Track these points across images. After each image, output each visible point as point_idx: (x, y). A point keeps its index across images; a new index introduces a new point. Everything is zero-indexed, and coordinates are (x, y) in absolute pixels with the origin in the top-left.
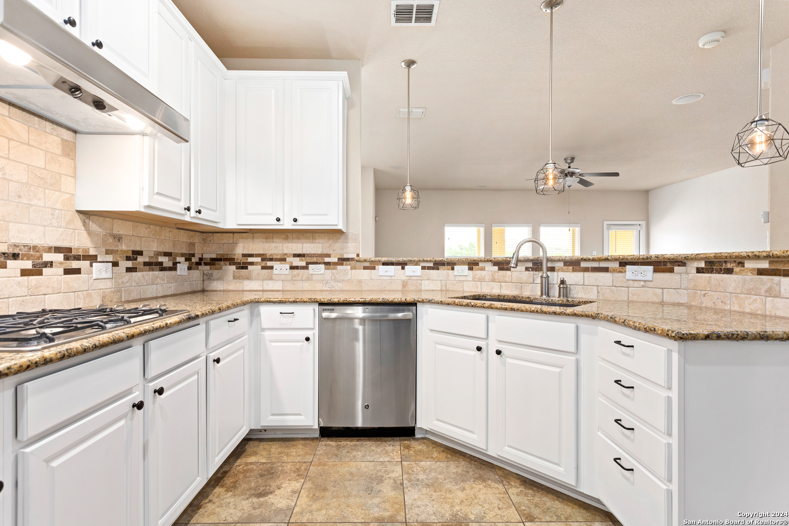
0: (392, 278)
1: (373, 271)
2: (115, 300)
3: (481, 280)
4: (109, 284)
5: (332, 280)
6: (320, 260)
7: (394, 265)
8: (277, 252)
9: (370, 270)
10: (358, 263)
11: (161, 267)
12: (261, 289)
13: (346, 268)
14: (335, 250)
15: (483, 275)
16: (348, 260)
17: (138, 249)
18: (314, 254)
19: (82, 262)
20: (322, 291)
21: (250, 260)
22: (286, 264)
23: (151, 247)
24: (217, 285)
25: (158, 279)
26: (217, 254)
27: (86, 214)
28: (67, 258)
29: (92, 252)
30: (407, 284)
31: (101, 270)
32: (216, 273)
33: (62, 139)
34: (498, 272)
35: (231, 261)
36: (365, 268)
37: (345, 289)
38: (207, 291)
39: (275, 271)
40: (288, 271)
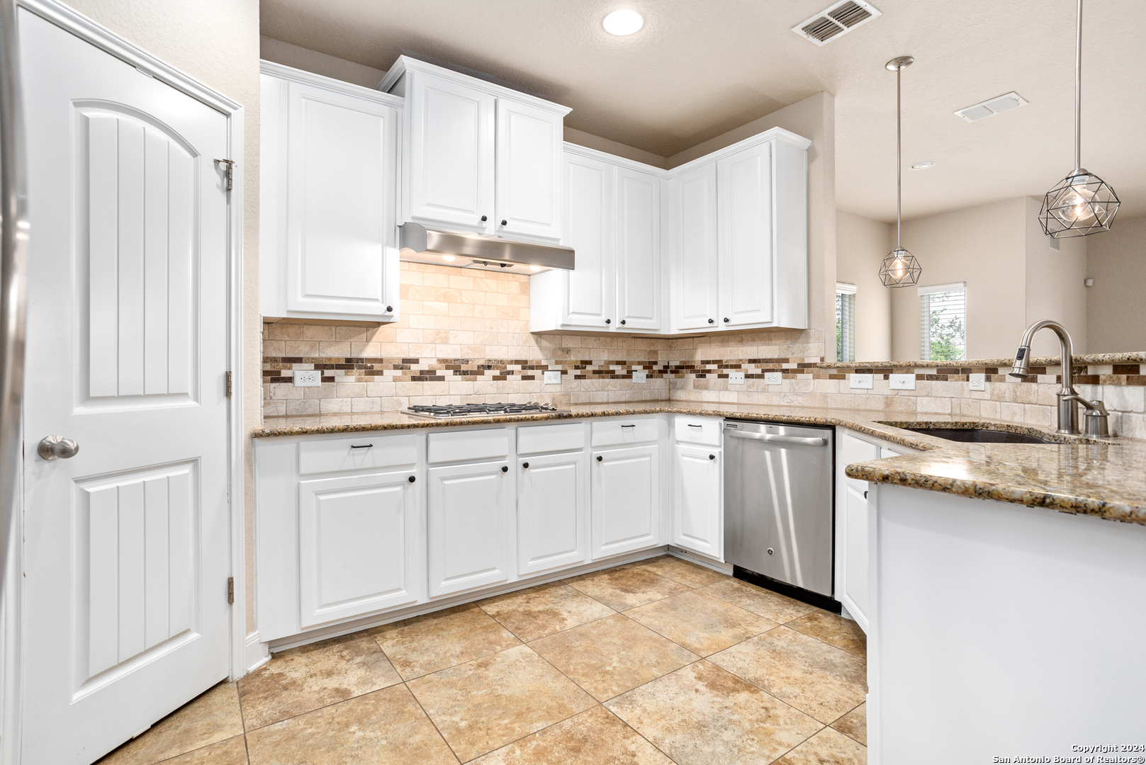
0: (870, 392)
1: (841, 381)
2: (564, 402)
3: (1000, 399)
4: (558, 389)
5: (790, 392)
6: (777, 366)
7: (872, 373)
8: (733, 358)
9: (837, 380)
10: (822, 371)
11: (612, 375)
12: (717, 401)
13: (807, 376)
14: (795, 353)
15: (1003, 390)
16: (809, 365)
17: (587, 359)
18: (770, 359)
19: (535, 371)
20: (779, 406)
21: (708, 367)
22: (740, 371)
23: (600, 357)
24: (680, 395)
25: (609, 386)
26: (681, 362)
27: (538, 335)
28: (524, 368)
29: (544, 363)
30: (892, 401)
31: (551, 377)
32: (679, 381)
33: (520, 282)
34: (1020, 385)
35: (691, 368)
36: (832, 377)
37: (806, 404)
38: (673, 400)
39: (730, 381)
40: (743, 381)
